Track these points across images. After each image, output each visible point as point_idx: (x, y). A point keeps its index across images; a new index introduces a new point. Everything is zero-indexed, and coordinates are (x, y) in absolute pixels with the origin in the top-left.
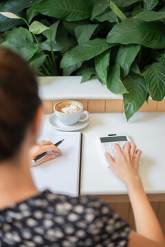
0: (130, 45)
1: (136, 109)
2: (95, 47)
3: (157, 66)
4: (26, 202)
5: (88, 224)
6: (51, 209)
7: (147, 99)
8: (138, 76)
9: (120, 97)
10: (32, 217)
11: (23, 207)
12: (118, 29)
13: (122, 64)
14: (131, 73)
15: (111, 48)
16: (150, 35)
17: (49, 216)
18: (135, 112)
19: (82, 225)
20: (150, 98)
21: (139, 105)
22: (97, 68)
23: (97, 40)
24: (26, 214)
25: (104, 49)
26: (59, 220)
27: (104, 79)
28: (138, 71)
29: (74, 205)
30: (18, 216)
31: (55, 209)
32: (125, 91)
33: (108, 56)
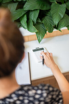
0: (34, 10)
1: (42, 38)
2: (19, 13)
3: (47, 18)
4: (14, 93)
5: (45, 98)
6: (26, 94)
7: (46, 33)
8: (40, 23)
9: (34, 33)
10: (19, 100)
11: (13, 96)
12: (28, 3)
13: (33, 19)
14: (37, 22)
15: (27, 13)
16: (42, 4)
17: (26, 98)
18: (42, 39)
19: (42, 99)
20: (47, 32)
21: (43, 36)
22: (21, 22)
23: (19, 10)
24: (15, 98)
25: (23, 13)
26: (31, 99)
27: (26, 27)
28: (40, 21)
29: (36, 90)
30: (12, 100)
31: (28, 94)
32: (37, 31)
33: (25, 16)
